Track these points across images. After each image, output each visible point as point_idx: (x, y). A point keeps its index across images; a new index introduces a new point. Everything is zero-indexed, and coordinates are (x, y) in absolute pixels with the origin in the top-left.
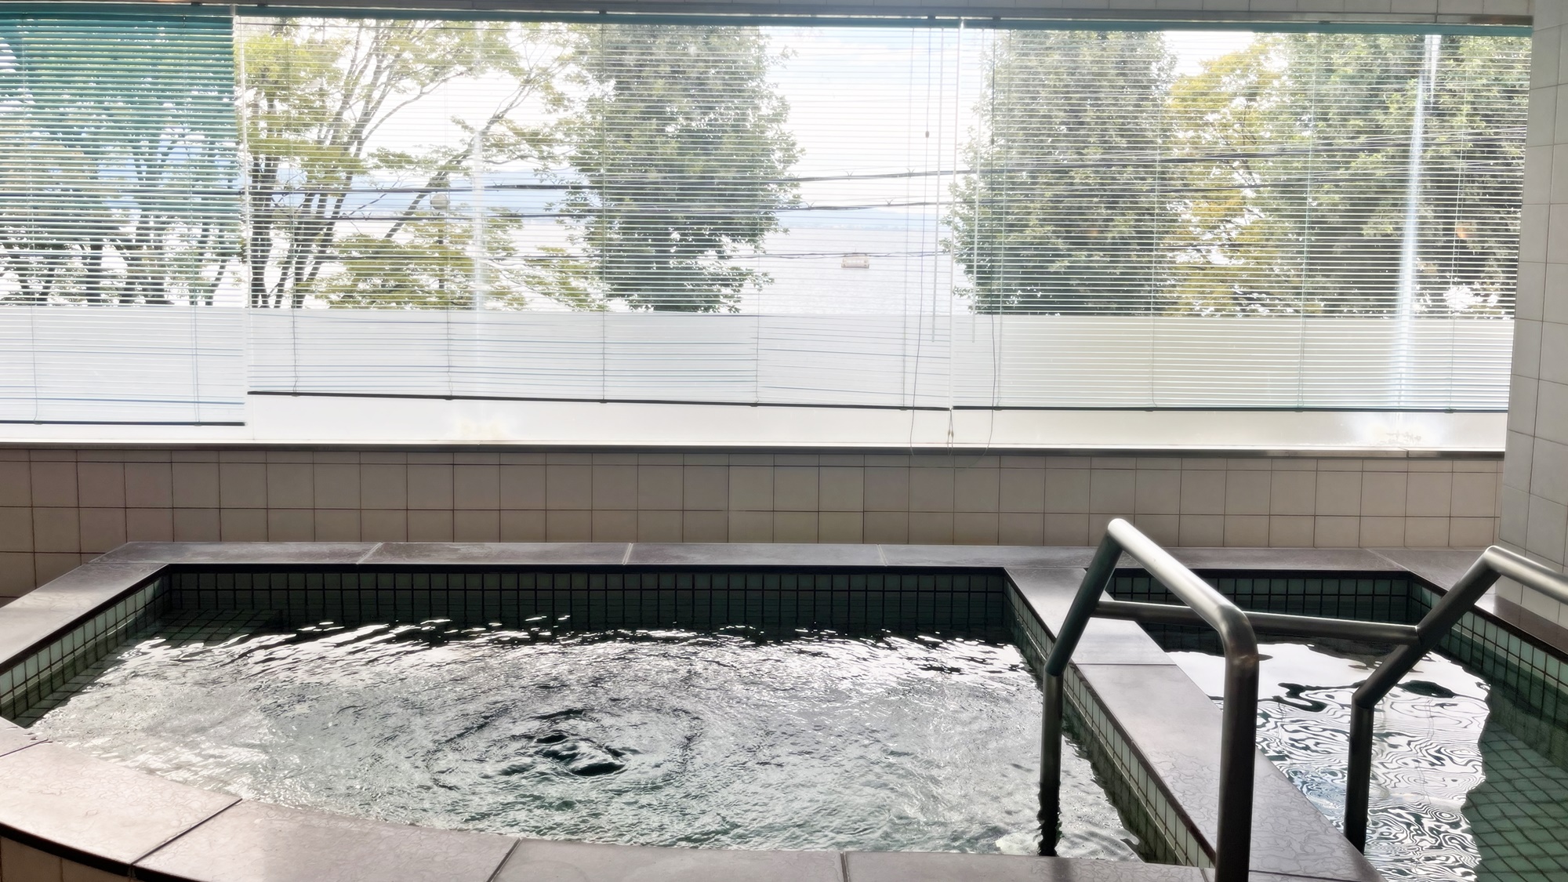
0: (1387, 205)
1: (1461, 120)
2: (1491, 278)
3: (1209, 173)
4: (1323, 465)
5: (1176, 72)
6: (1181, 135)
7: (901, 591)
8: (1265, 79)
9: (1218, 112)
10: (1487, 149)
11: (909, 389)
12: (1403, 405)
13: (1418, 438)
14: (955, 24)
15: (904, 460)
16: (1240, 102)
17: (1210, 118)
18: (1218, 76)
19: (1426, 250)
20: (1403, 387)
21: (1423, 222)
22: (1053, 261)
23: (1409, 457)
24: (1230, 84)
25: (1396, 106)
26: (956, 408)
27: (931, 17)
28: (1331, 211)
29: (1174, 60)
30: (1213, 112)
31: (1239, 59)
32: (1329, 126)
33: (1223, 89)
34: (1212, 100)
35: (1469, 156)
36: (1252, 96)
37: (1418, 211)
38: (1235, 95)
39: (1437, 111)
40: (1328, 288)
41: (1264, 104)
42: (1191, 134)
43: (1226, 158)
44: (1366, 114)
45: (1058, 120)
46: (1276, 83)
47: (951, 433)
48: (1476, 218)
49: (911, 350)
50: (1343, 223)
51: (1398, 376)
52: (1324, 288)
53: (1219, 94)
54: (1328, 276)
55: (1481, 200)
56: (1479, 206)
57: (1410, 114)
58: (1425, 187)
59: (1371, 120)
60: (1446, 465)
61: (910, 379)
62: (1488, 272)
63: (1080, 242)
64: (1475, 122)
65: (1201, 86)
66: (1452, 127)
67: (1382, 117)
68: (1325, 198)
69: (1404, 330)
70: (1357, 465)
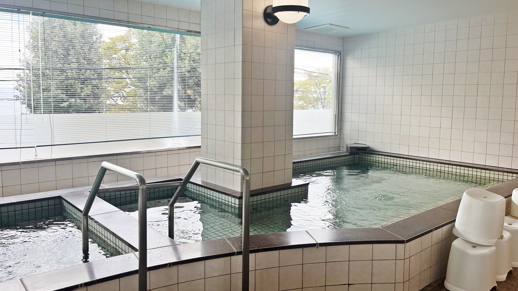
0: (169, 85)
1: (187, 61)
2: (197, 106)
3: (115, 74)
4: (157, 154)
5: (102, 40)
6: (105, 61)
7: (22, 210)
8: (131, 45)
9: (117, 54)
10: (194, 70)
11: (18, 141)
12: (177, 135)
13: (181, 144)
14: (29, 13)
15: (18, 167)
16: (123, 51)
17: (114, 56)
18: (115, 43)
19: (181, 99)
20: (177, 130)
21: (179, 91)
22: (62, 103)
23: (179, 149)
24: (120, 45)
25: (169, 56)
26: (37, 146)
27: (19, 10)
28: (154, 86)
29: (101, 36)
30: (115, 54)
31: (122, 37)
32: (151, 60)
33: (118, 47)
34: (115, 50)
35: (189, 72)
36: (127, 50)
37: (177, 87)
38: (122, 49)
39: (180, 58)
40: (154, 110)
41: (131, 53)
42: (108, 61)
43: (120, 69)
44: (162, 58)
45: (60, 53)
46: (134, 47)
47: (36, 155)
48: (192, 89)
49: (18, 127)
50: (158, 90)
51: (175, 127)
52: (153, 110)
53: (117, 49)
54: (154, 107)
55: (194, 85)
56: (193, 86)
57: (173, 59)
58: (179, 81)
59: (163, 60)
60: (188, 150)
61: (18, 137)
62: (196, 105)
63: (73, 96)
64: (190, 62)
65: (111, 46)
66: (185, 63)
67: (166, 59)
68: (152, 83)
69: (176, 115)
70: (166, 153)
